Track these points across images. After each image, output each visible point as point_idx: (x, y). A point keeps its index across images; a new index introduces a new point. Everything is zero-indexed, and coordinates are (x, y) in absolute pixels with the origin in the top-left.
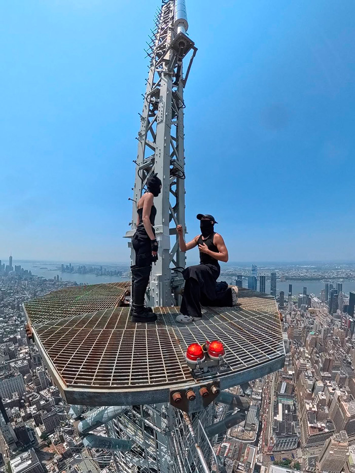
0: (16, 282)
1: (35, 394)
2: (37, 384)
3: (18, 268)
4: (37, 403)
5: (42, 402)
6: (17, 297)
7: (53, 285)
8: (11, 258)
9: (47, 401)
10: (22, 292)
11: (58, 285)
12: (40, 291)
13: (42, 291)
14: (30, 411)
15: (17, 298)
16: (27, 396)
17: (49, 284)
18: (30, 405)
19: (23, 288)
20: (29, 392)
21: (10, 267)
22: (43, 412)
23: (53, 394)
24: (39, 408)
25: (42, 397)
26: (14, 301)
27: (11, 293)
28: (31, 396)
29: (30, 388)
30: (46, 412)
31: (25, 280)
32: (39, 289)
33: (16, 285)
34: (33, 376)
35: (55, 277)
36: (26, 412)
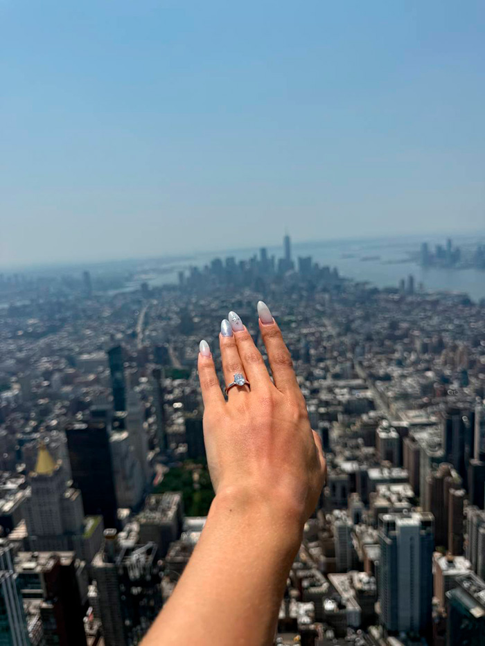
0: (301, 297)
1: (319, 575)
2: (329, 552)
3: (305, 262)
4: (318, 600)
5: (329, 605)
6: (305, 331)
7: (398, 302)
8: (287, 240)
9: (341, 606)
10: (316, 320)
11: (412, 303)
12: (359, 318)
13: (366, 318)
14: (297, 612)
15: (306, 335)
16: (301, 574)
17: (387, 301)
18: (302, 599)
19: (318, 311)
20: (306, 566)
21: (286, 263)
22: (325, 631)
23: (360, 595)
24: (319, 615)
25: (332, 593)
26: (299, 341)
27: (291, 322)
28: (306, 577)
29: (310, 556)
30: (330, 634)
31: (325, 290)
32: (358, 313)
33: (303, 303)
34: (324, 530)
35: (403, 282)
36: (287, 611)
